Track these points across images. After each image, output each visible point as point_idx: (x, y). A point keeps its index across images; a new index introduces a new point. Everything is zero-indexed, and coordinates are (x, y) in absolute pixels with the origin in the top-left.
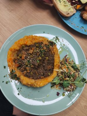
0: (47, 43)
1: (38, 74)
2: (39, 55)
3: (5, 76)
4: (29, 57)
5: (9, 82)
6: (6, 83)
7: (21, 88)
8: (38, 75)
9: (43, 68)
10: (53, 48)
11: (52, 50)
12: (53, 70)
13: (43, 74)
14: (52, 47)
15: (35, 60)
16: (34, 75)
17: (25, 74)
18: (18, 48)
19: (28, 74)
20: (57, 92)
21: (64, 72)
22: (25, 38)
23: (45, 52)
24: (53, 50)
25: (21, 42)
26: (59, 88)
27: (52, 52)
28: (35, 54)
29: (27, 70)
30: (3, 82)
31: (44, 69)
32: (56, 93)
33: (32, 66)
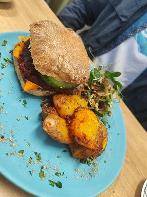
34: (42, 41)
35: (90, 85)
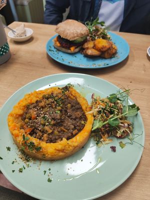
0: (60, 91)
1: (67, 129)
2: (56, 105)
3: (14, 162)
4: (42, 112)
5: (25, 168)
6: (20, 171)
7: (50, 170)
8: (67, 131)
9: (69, 120)
10: (71, 92)
11: (70, 95)
12: (85, 115)
13: (73, 126)
14: (69, 91)
15: (53, 113)
16: (60, 134)
17: (46, 139)
18: (21, 112)
19: (51, 136)
20: (111, 147)
21: (100, 109)
22: (27, 97)
23: (62, 100)
24: (72, 95)
25: (22, 103)
26: (109, 140)
27: (72, 97)
28: (50, 107)
29: (47, 131)
30: (13, 171)
31: (71, 119)
32: (111, 149)
33: (52, 122)
34: (64, 31)
35: (92, 34)
